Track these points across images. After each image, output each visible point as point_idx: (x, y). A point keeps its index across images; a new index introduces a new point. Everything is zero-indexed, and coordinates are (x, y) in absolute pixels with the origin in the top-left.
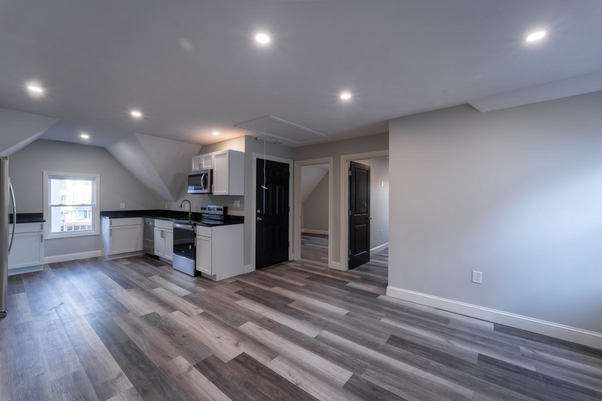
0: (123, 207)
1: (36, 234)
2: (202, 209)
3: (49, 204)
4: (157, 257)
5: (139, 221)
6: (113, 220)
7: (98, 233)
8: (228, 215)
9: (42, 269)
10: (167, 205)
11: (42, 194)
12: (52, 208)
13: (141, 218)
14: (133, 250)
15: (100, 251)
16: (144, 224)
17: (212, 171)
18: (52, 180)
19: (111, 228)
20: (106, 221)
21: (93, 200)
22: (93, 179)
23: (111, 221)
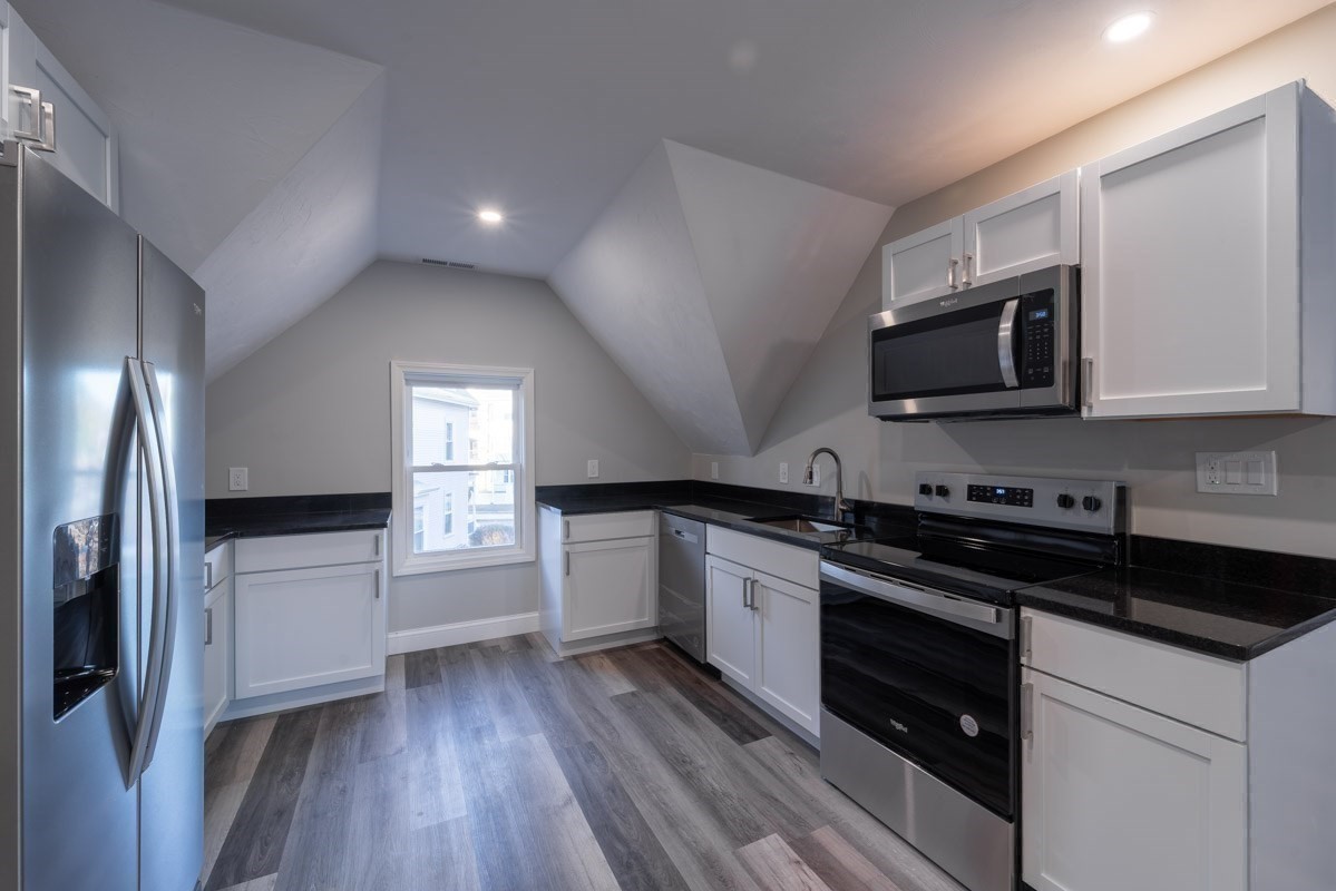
0: (593, 472)
1: (361, 569)
2: (925, 490)
3: (407, 464)
4: (714, 673)
5: (641, 523)
6: (571, 518)
7: (533, 559)
8: (1136, 538)
9: (380, 688)
10: (715, 465)
11: (389, 433)
12: (417, 476)
13: (650, 513)
14: (628, 624)
15: (536, 614)
16: (662, 535)
17: (1076, 273)
18: (414, 388)
19: (567, 548)
20: (553, 519)
21: (516, 452)
22: (514, 384)
23: (567, 524)
